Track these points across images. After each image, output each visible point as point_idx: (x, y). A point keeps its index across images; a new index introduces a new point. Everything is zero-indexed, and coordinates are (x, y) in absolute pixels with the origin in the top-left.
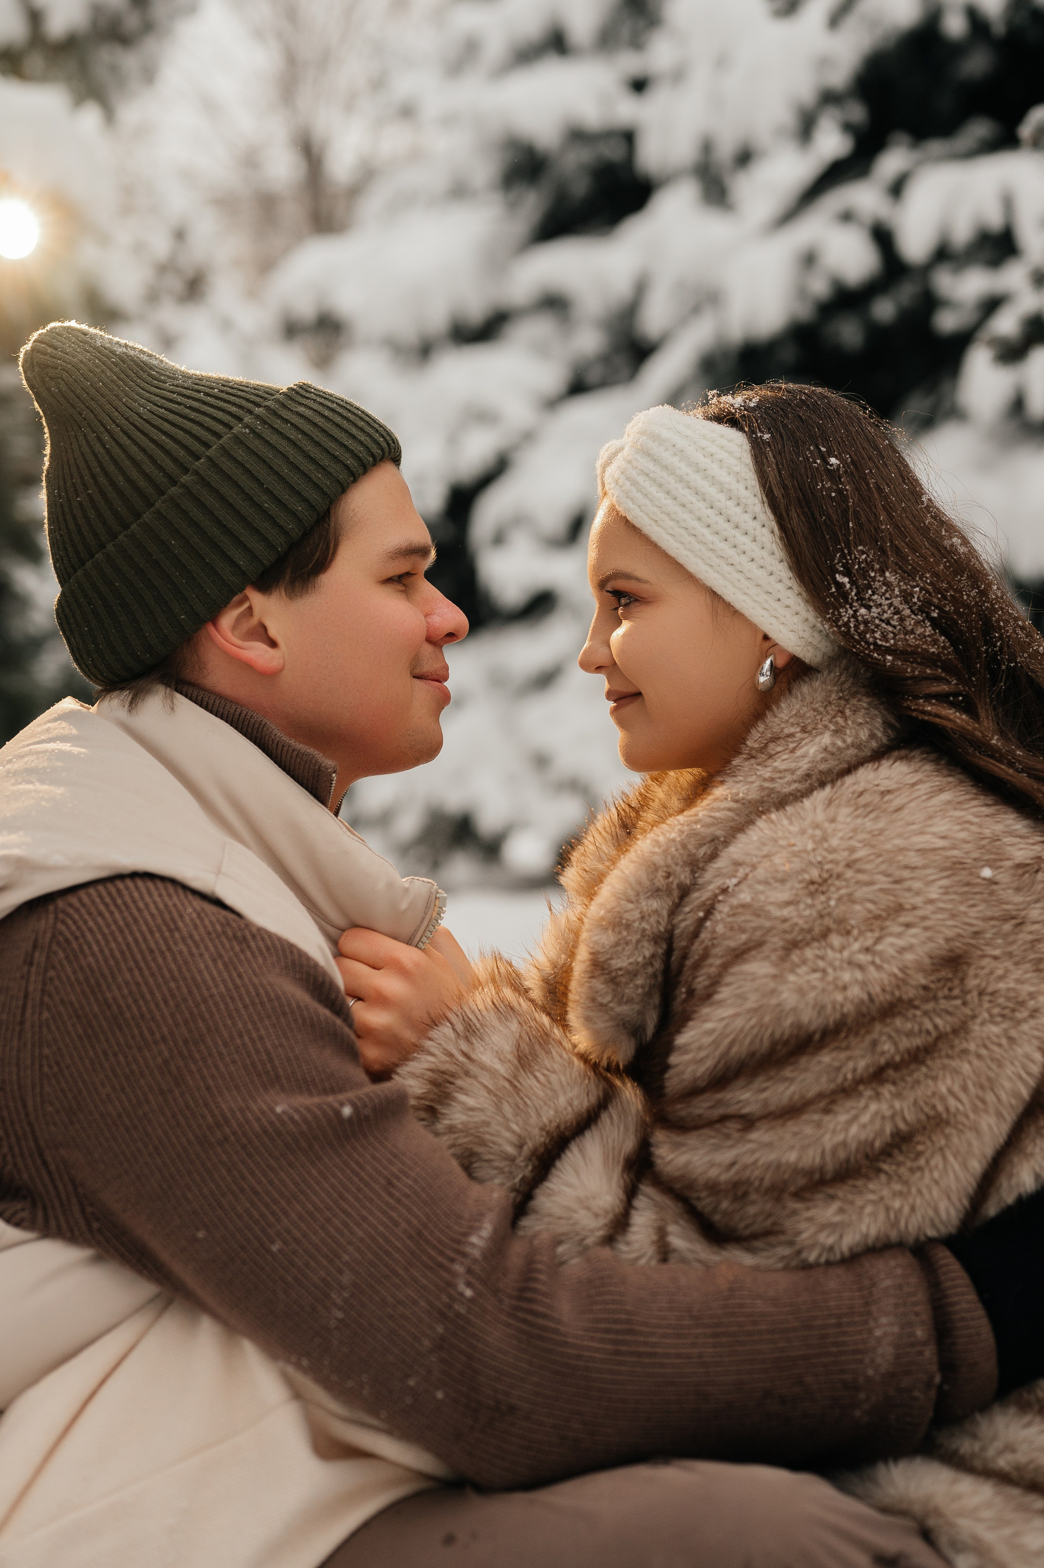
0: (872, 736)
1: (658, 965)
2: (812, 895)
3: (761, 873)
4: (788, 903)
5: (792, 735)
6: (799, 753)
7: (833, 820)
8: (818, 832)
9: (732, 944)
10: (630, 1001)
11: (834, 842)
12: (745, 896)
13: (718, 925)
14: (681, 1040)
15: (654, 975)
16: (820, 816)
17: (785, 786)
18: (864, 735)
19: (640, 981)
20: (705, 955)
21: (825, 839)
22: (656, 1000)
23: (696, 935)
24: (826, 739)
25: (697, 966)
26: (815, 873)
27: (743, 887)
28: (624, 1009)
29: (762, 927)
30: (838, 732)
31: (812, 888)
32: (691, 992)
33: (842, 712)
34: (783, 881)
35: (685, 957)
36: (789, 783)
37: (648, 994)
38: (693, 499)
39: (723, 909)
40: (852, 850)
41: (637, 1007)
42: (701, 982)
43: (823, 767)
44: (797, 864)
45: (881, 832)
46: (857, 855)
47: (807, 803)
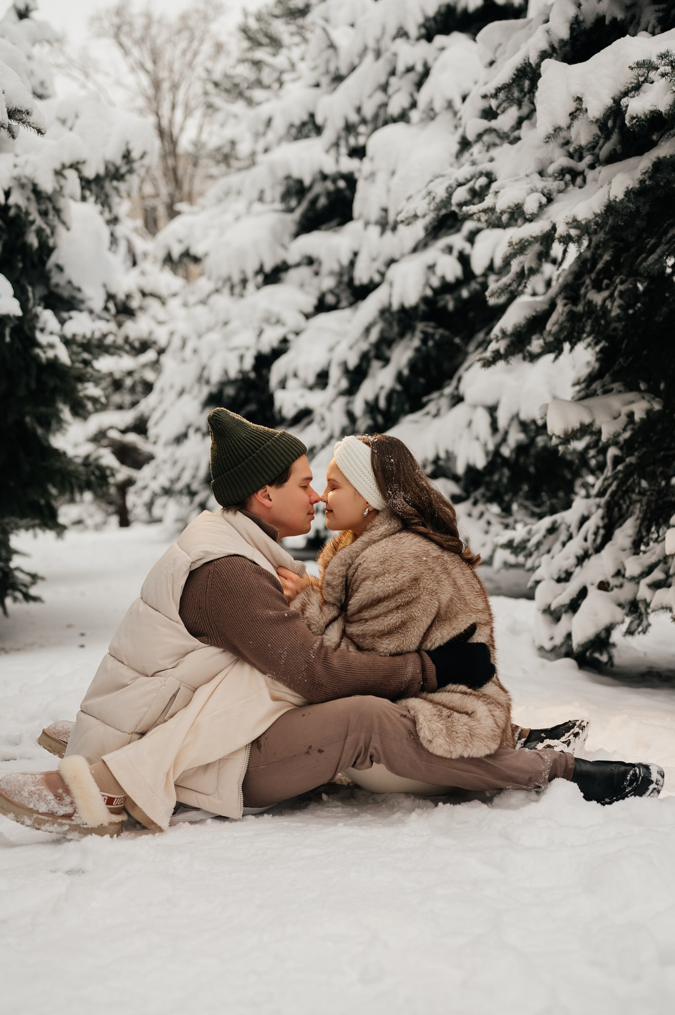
0: (398, 526)
1: (344, 583)
2: (381, 565)
3: (369, 560)
4: (375, 567)
5: (378, 525)
6: (379, 530)
7: (387, 546)
8: (383, 549)
9: (362, 577)
10: (337, 593)
11: (387, 552)
12: (365, 566)
13: (359, 573)
14: (350, 602)
15: (343, 586)
16: (384, 545)
17: (375, 538)
18: (396, 525)
19: (339, 588)
20: (356, 581)
21: (385, 551)
22: (344, 592)
23: (353, 576)
24: (386, 526)
25: (353, 584)
26: (382, 559)
27: (364, 563)
28: (336, 595)
29: (369, 573)
30: (390, 524)
31: (381, 563)
32: (352, 590)
33: (391, 520)
34: (374, 562)
35: (351, 582)
36: (376, 537)
37: (342, 591)
38: (354, 464)
39: (360, 569)
40: (391, 553)
41: (339, 594)
42: (355, 587)
43: (385, 533)
44: (378, 557)
45: (399, 549)
46: (392, 555)
47: (381, 542)
